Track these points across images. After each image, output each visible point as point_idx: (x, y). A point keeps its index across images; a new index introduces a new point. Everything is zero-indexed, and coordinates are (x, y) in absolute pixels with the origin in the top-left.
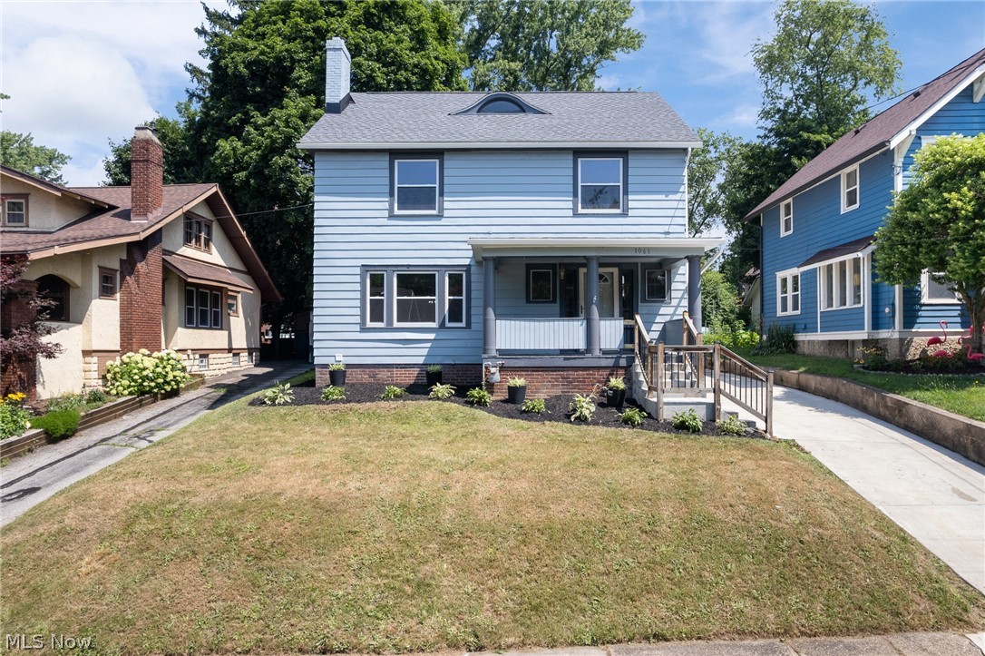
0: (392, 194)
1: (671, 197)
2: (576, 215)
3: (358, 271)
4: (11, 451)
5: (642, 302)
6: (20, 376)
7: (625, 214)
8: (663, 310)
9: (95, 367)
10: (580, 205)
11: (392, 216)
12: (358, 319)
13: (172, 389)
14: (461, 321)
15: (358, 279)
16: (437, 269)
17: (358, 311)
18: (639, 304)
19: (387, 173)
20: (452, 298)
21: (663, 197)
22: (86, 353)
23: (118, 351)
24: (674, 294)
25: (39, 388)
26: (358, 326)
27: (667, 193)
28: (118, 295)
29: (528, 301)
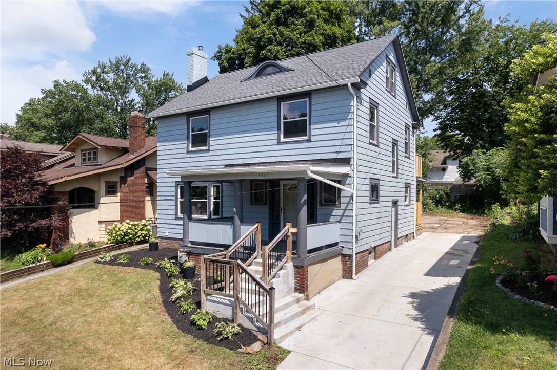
0: (188, 139)
1: (342, 123)
2: (279, 143)
3: (174, 184)
4: (29, 271)
5: (320, 206)
6: (59, 235)
7: (309, 141)
8: (335, 212)
9: (104, 229)
10: (282, 136)
11: (188, 152)
12: (173, 212)
13: (141, 240)
14: (219, 215)
15: (174, 189)
16: (208, 183)
17: (174, 208)
18: (318, 207)
19: (185, 126)
20: (215, 200)
21: (335, 124)
22: (100, 222)
23: (119, 221)
24: (342, 200)
25: (72, 240)
26: (174, 216)
27: (338, 121)
28: (119, 194)
29: (252, 204)
